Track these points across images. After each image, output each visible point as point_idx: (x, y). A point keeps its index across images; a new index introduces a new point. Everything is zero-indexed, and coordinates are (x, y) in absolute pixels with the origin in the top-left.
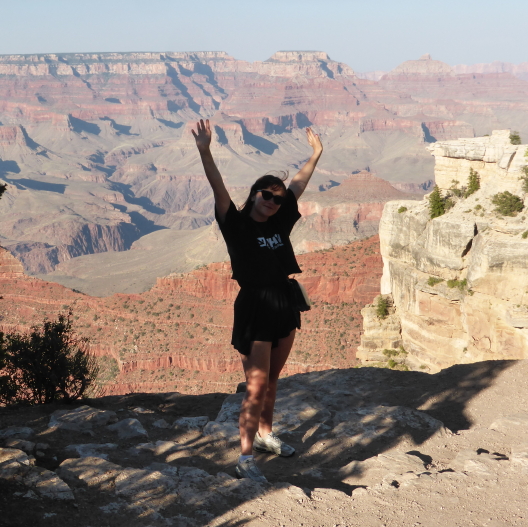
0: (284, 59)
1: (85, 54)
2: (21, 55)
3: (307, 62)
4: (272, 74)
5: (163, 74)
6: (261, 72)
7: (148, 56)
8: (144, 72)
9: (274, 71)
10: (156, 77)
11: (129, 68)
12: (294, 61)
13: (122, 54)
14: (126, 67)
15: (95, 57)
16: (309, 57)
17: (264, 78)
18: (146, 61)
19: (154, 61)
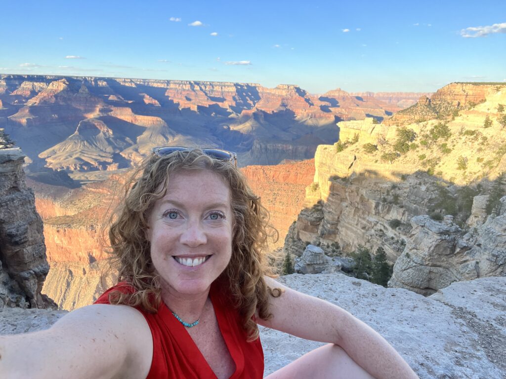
0: (282, 88)
1: (204, 82)
2: (180, 81)
3: (291, 89)
4: (277, 93)
5: (234, 92)
6: (273, 93)
7: (228, 84)
8: (227, 90)
9: (277, 92)
10: (232, 93)
11: (222, 88)
12: (286, 89)
13: (219, 82)
14: (220, 88)
15: (208, 83)
16: (292, 87)
17: (274, 95)
18: (228, 86)
19: (231, 86)
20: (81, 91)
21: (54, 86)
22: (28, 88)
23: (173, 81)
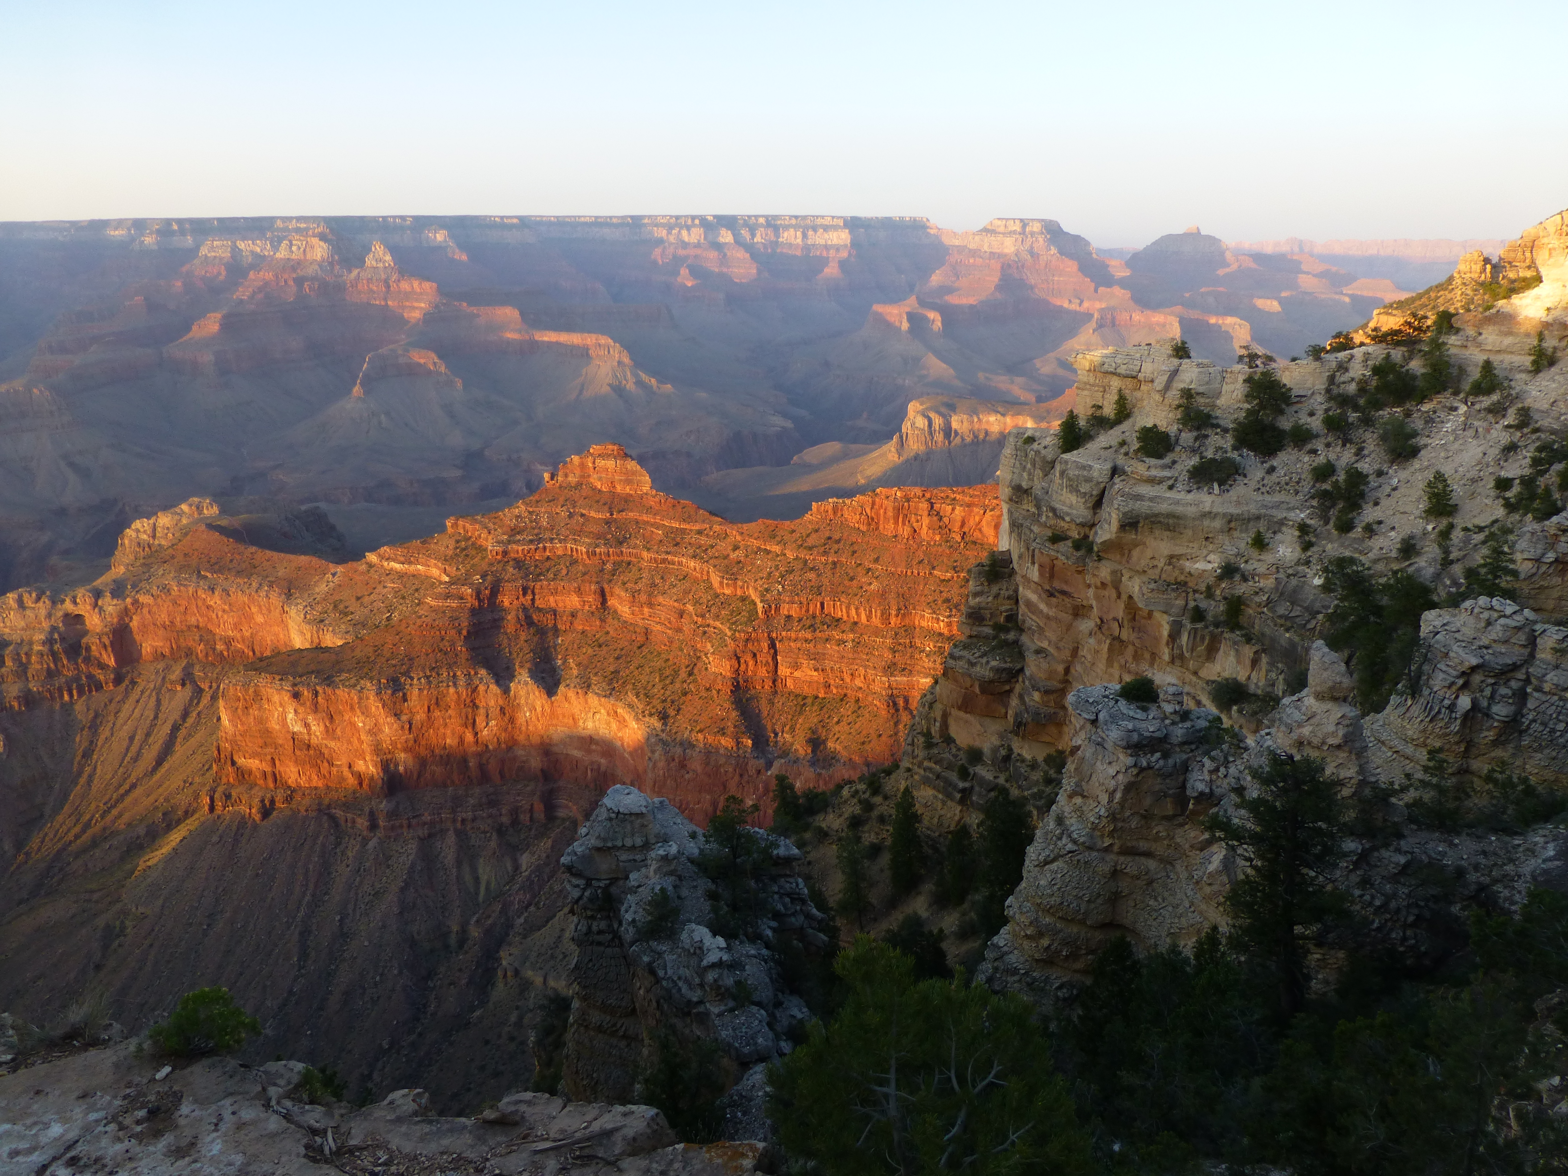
0: (1002, 229)
1: (749, 217)
2: (671, 217)
3: (1032, 234)
4: (986, 248)
5: (845, 246)
6: (972, 246)
7: (828, 221)
8: (822, 242)
9: (988, 244)
10: (838, 248)
11: (804, 236)
12: (1014, 232)
13: (796, 217)
14: (799, 234)
15: (762, 220)
16: (1036, 227)
17: (974, 253)
18: (826, 228)
19: (835, 228)
20: (370, 261)
21: (294, 248)
22: (221, 259)
23: (649, 217)
